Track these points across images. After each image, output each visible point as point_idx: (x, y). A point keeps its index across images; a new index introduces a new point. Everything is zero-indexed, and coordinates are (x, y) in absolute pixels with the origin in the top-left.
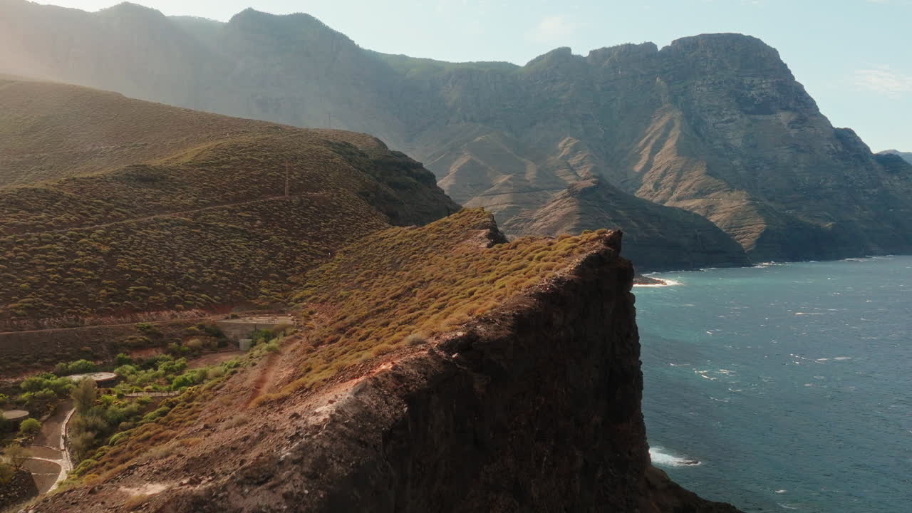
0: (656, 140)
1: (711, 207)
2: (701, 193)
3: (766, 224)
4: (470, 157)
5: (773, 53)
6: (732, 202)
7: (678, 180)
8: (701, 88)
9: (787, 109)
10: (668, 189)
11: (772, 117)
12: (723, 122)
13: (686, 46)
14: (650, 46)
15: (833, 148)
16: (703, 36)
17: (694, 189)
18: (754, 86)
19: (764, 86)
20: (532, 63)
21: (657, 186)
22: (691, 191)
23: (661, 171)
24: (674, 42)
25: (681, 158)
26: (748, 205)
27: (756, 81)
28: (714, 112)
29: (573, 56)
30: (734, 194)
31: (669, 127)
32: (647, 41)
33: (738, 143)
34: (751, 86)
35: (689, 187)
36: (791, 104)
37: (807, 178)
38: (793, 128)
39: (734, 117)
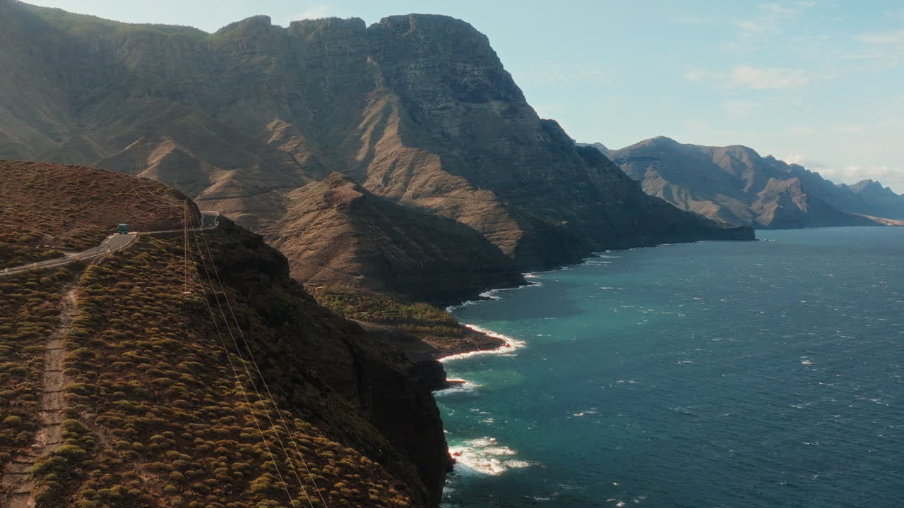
0: (375, 127)
1: (456, 208)
2: (438, 191)
3: (520, 229)
4: (174, 146)
5: (483, 40)
6: (478, 203)
7: (410, 174)
8: (414, 72)
9: (498, 98)
10: (400, 185)
11: (485, 106)
12: (437, 109)
13: (396, 26)
14: (357, 23)
15: (543, 139)
16: (415, 16)
17: (431, 186)
18: (467, 73)
19: (476, 73)
20: (224, 30)
21: (386, 180)
22: (427, 188)
23: (389, 162)
24: (383, 20)
25: (410, 149)
26: (497, 207)
27: (469, 68)
28: (429, 98)
29: (274, 26)
30: (479, 193)
31: (387, 112)
32: (355, 17)
33: (455, 132)
34: (464, 73)
35: (425, 183)
36: (503, 94)
37: (529, 172)
38: (505, 118)
39: (450, 104)
